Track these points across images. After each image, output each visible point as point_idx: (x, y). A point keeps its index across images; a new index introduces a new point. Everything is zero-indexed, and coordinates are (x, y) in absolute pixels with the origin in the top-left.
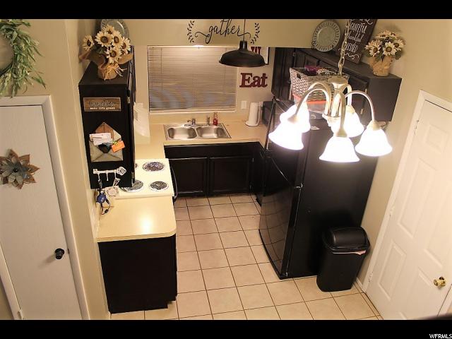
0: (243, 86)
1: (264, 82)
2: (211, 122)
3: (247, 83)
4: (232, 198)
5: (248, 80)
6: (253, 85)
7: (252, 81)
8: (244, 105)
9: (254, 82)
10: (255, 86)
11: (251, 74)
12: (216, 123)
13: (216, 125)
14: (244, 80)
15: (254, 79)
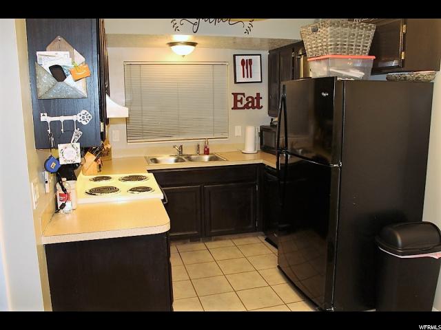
0: (235, 108)
1: (258, 103)
2: (202, 151)
3: (239, 105)
4: (235, 241)
5: (241, 101)
6: (246, 107)
7: (245, 102)
8: (238, 131)
9: (248, 103)
10: (249, 108)
11: (243, 94)
12: (207, 152)
13: (208, 154)
14: (236, 101)
15: (247, 99)
